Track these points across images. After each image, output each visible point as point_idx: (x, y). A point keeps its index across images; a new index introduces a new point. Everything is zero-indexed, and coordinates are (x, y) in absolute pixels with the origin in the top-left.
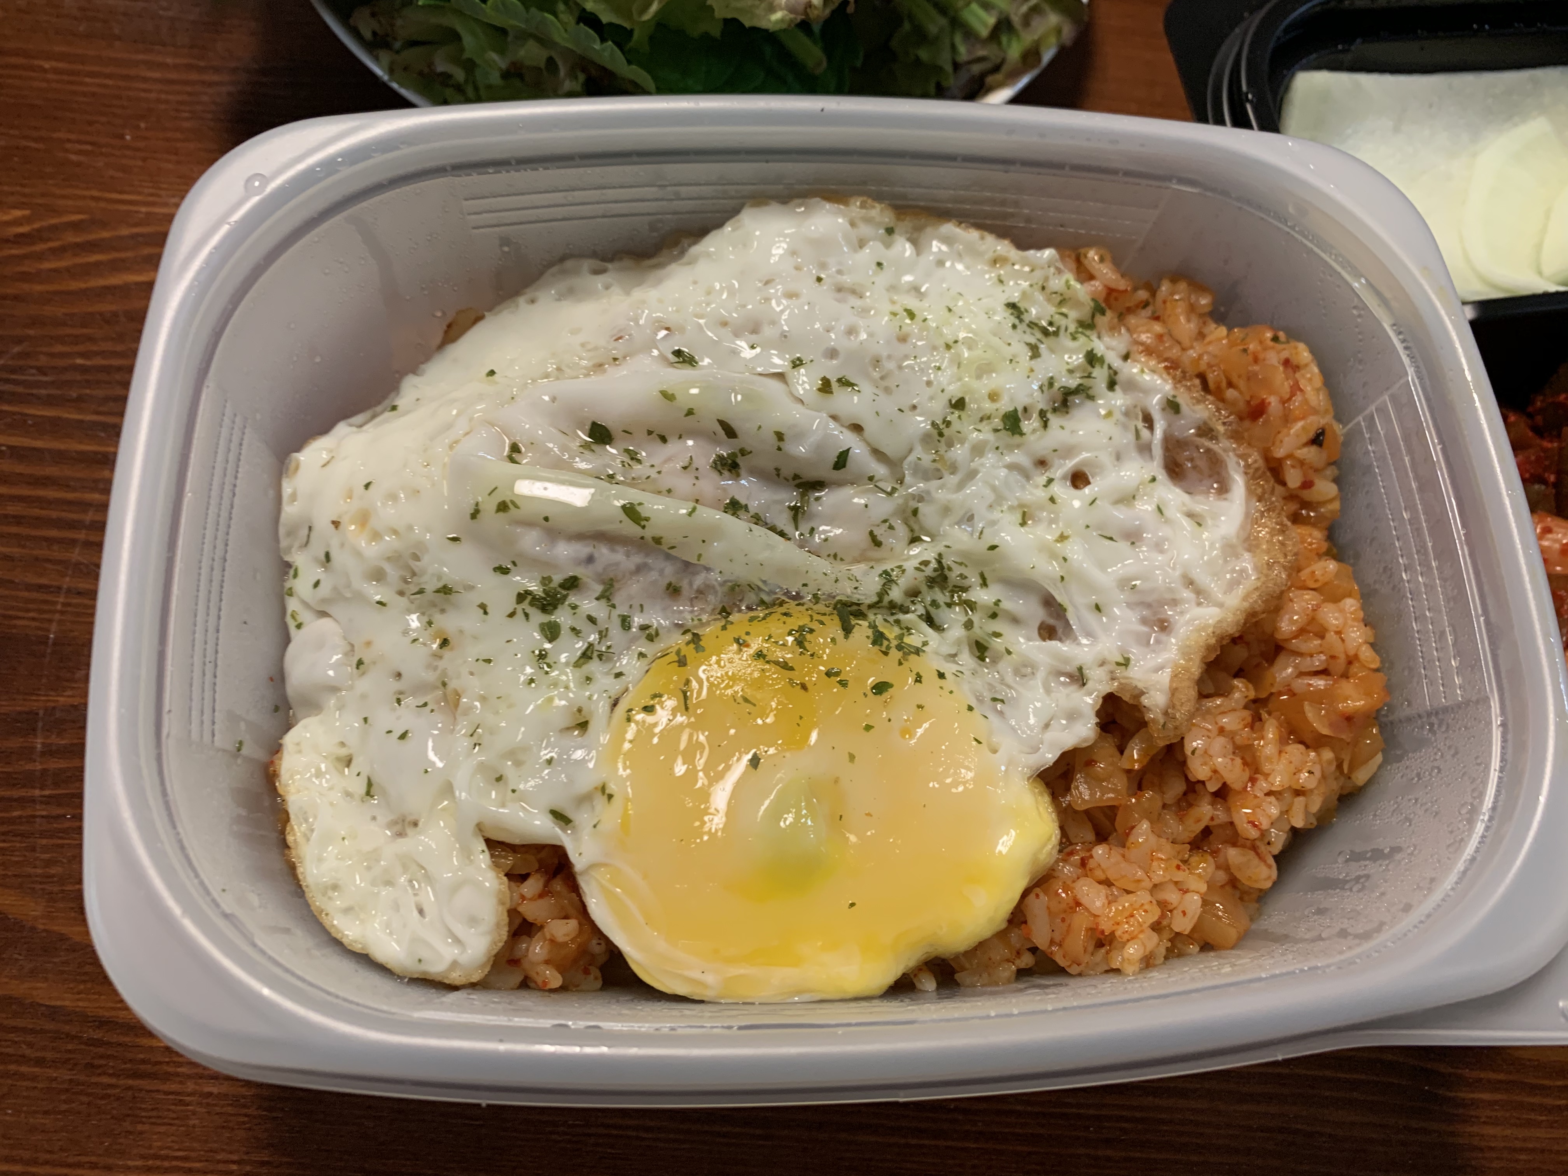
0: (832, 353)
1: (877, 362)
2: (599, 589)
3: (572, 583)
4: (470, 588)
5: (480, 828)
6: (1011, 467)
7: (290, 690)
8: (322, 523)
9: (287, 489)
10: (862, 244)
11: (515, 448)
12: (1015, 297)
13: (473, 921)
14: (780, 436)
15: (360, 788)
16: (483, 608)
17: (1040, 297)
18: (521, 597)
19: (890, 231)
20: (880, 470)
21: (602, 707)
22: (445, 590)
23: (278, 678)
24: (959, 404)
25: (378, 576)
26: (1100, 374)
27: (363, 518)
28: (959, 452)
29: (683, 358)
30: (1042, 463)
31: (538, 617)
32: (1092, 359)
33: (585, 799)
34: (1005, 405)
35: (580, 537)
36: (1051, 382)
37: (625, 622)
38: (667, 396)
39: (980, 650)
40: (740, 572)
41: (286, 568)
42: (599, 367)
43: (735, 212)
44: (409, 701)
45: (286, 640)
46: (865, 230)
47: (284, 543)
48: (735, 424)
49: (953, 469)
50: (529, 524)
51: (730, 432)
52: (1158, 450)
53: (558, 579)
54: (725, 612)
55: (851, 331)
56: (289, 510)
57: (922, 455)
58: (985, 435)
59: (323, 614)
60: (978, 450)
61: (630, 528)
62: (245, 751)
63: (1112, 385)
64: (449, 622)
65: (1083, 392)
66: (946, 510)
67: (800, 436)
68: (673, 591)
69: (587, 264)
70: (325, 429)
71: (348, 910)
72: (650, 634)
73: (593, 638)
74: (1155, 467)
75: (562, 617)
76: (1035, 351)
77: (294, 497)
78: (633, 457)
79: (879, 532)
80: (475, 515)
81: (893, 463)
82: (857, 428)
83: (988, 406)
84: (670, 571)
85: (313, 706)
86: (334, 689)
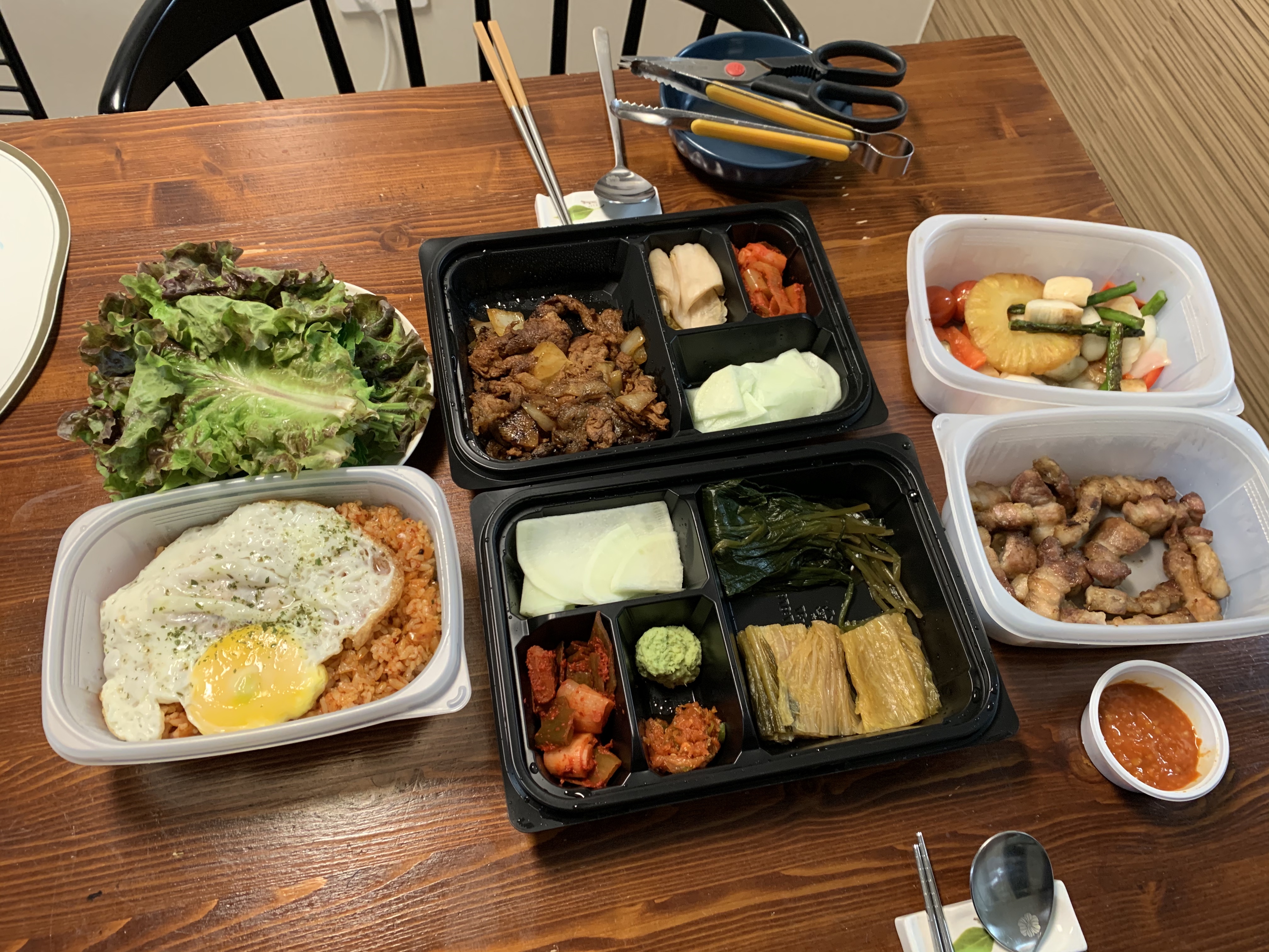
0: (263, 549)
1: (277, 549)
2: (191, 628)
3: (183, 628)
4: (155, 634)
5: (157, 700)
6: (321, 575)
7: (105, 673)
8: (112, 621)
9: (102, 612)
10: (275, 514)
11: (167, 591)
12: (323, 523)
13: (154, 726)
14: (246, 576)
15: (126, 696)
16: (159, 639)
17: (330, 521)
18: (169, 634)
19: (283, 508)
20: (282, 581)
21: (192, 663)
22: (148, 635)
23: (102, 669)
24: (301, 559)
25: (129, 634)
26: (350, 543)
27: (123, 618)
28: (303, 574)
29: (219, 556)
30: (332, 572)
31: (174, 639)
32: (347, 539)
33: (186, 688)
34: (316, 558)
35: (185, 614)
36: (333, 548)
37: (200, 638)
38: (211, 569)
39: (315, 631)
40: (234, 618)
41: (104, 636)
42: (194, 562)
43: (236, 509)
44: (139, 669)
45: (104, 656)
46: (275, 509)
47: (102, 628)
48: (232, 575)
49: (303, 578)
50: (169, 612)
51: (231, 577)
52: (370, 563)
53: (179, 627)
54: (231, 630)
55: (268, 542)
56: (103, 618)
57: (294, 575)
58: (310, 566)
59: (115, 648)
60: (309, 571)
61: (198, 610)
62: (90, 689)
63: (355, 545)
64: (149, 645)
65: (345, 549)
66: (303, 590)
67: (252, 576)
68: (215, 626)
69: (195, 529)
70: (114, 591)
71: (120, 729)
72: (208, 640)
73: (190, 643)
74: (370, 568)
75: (181, 638)
76: (327, 539)
77: (104, 614)
78: (205, 588)
79: (283, 600)
80: (154, 612)
81: (287, 579)
82: (273, 570)
83: (310, 558)
84: (213, 621)
85: (112, 676)
86: (117, 669)
